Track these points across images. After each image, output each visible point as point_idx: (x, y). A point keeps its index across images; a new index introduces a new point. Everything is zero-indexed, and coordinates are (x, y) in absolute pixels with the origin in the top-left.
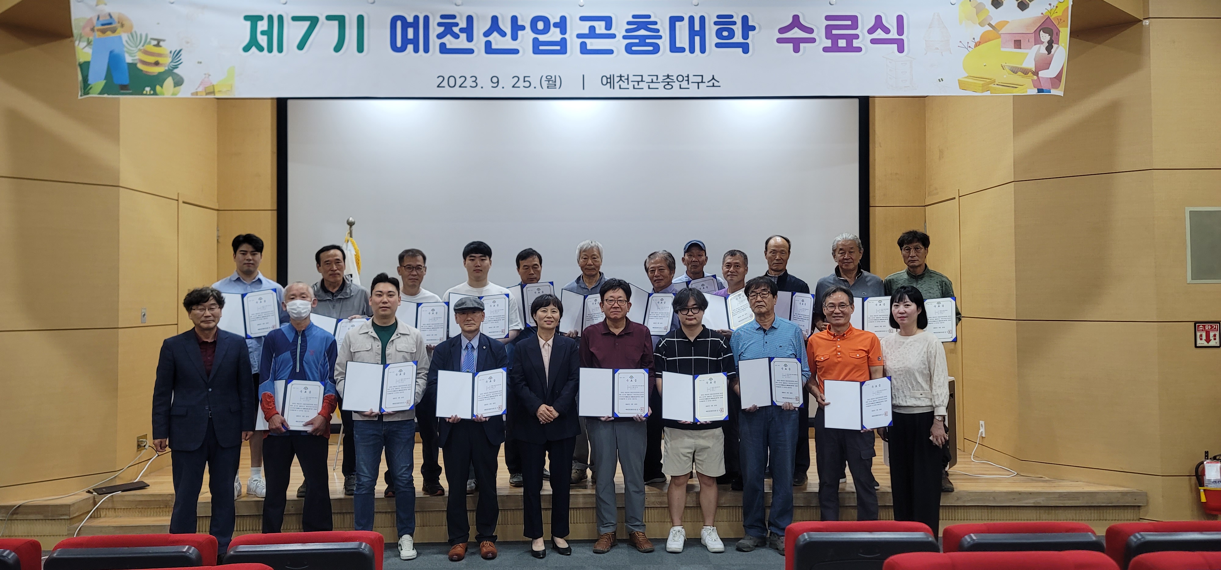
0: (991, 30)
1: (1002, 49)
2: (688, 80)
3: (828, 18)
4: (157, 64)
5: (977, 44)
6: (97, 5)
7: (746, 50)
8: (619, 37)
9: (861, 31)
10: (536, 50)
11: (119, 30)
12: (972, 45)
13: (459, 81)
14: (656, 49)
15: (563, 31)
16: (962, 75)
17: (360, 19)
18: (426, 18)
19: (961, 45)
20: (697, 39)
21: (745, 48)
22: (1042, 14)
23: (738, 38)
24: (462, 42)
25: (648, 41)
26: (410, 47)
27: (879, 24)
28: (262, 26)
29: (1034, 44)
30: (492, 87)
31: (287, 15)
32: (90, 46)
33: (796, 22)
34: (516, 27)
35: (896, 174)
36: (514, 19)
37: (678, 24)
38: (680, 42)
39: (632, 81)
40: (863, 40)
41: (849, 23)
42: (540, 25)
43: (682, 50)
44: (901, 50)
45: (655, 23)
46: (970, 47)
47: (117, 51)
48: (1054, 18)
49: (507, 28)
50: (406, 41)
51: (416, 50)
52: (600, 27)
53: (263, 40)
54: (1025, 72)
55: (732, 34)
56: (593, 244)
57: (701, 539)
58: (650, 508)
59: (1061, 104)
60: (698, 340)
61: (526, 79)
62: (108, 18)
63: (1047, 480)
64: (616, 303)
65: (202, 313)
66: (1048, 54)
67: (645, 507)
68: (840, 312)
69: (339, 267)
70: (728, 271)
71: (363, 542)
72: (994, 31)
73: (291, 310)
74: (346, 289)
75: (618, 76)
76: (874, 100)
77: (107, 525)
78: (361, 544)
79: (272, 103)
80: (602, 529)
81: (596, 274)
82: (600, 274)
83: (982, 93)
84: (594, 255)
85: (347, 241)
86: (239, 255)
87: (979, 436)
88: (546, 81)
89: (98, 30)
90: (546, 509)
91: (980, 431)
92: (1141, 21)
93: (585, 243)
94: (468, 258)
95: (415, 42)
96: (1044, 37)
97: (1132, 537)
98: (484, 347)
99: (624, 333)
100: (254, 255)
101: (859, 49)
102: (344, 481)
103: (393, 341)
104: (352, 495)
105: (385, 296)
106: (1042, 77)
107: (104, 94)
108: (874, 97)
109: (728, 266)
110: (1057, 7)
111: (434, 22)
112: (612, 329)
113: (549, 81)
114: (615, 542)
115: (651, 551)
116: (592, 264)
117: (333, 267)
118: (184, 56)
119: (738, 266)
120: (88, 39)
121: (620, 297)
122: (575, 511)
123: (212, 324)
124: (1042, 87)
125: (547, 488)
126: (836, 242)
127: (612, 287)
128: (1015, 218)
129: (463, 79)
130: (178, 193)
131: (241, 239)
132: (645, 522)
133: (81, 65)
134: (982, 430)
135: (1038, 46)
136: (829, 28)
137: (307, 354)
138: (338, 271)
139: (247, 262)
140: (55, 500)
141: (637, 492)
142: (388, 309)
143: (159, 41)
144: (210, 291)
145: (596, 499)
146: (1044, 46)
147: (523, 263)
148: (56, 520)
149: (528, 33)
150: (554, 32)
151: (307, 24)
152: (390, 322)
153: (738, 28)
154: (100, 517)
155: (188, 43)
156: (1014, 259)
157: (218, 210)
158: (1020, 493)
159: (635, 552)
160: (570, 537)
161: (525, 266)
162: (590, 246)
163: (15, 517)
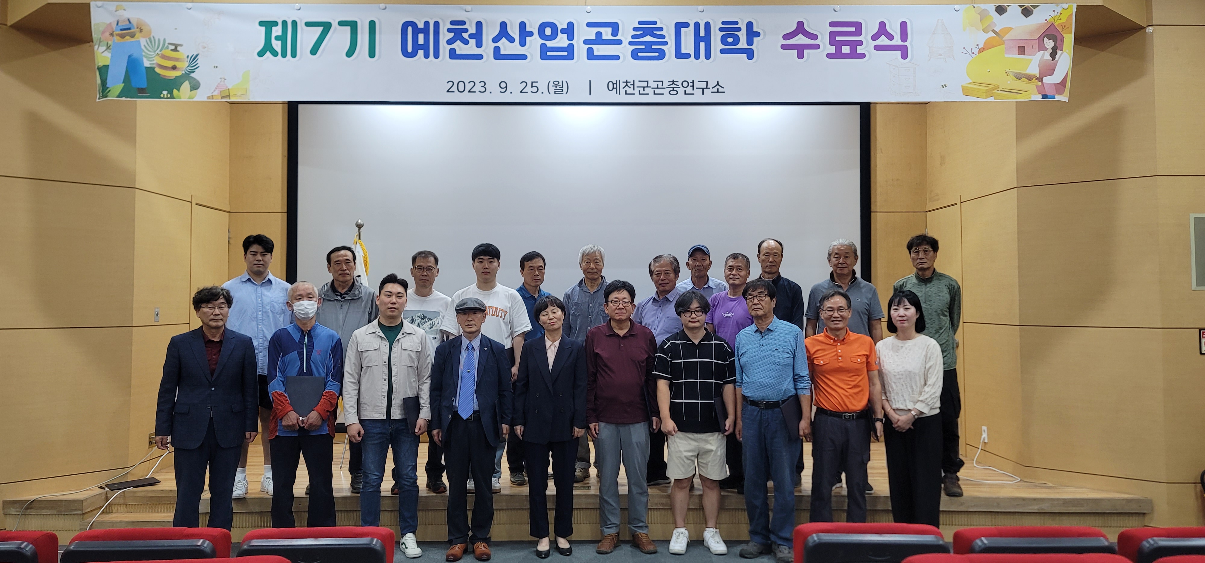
0: (994, 37)
1: (1006, 56)
2: (693, 86)
3: (832, 24)
4: (174, 68)
5: (981, 51)
6: (116, 11)
7: (750, 56)
8: (625, 42)
9: (865, 38)
10: (544, 56)
11: (138, 35)
12: (976, 51)
13: (469, 86)
14: (662, 55)
15: (571, 37)
16: (966, 81)
17: (372, 25)
18: (436, 24)
19: (964, 51)
20: (702, 45)
21: (750, 54)
22: (1046, 20)
23: (743, 45)
24: (471, 48)
25: (653, 47)
26: (421, 53)
27: (882, 30)
28: (277, 31)
29: (1038, 50)
30: (501, 92)
31: (301, 21)
32: (108, 50)
33: (800, 28)
34: (524, 33)
35: (898, 180)
36: (522, 25)
37: (683, 30)
38: (686, 49)
39: (637, 87)
40: (867, 46)
41: (853, 29)
42: (548, 31)
43: (687, 56)
44: (904, 56)
45: (661, 29)
46: (973, 53)
47: (135, 55)
48: (1057, 25)
49: (515, 34)
50: (416, 47)
51: (427, 56)
52: (607, 33)
53: (277, 45)
54: (1029, 78)
55: (737, 40)
56: (595, 249)
57: (703, 541)
58: (652, 510)
59: (1064, 110)
60: (702, 342)
61: (534, 84)
62: (128, 23)
63: (1051, 487)
64: (621, 305)
65: (212, 311)
66: (1052, 60)
67: (648, 509)
68: (839, 316)
69: (348, 267)
70: (730, 274)
71: (374, 538)
72: (997, 37)
73: (297, 311)
74: (355, 291)
75: (623, 82)
76: (876, 106)
77: (118, 520)
78: (372, 540)
79: (283, 107)
80: (606, 530)
81: (598, 278)
82: (602, 278)
83: (986, 98)
84: (596, 259)
85: (355, 243)
86: (249, 255)
87: (981, 441)
88: (553, 86)
89: (117, 35)
90: (550, 509)
91: (983, 437)
92: (1145, 28)
93: (587, 247)
94: (476, 260)
95: (425, 47)
96: (1048, 44)
97: (1145, 543)
98: (486, 349)
99: (628, 335)
100: (263, 255)
101: (863, 56)
102: (350, 480)
103: (398, 339)
104: (359, 493)
105: (394, 297)
106: (1045, 83)
107: (122, 97)
108: (875, 103)
109: (730, 269)
110: (1061, 14)
111: (444, 27)
112: (616, 331)
113: (556, 87)
114: (618, 542)
115: (654, 552)
116: (595, 268)
117: (343, 267)
118: (200, 61)
119: (740, 269)
120: (107, 43)
121: (625, 298)
122: (578, 512)
123: (220, 323)
124: (1045, 92)
125: (551, 489)
126: (832, 246)
127: (617, 289)
128: (1018, 224)
129: (472, 84)
130: (192, 195)
131: (252, 239)
132: (648, 523)
133: (99, 69)
134: (985, 435)
135: (1042, 52)
136: (832, 35)
137: (314, 354)
138: (347, 272)
139: (257, 262)
140: (66, 496)
141: (641, 494)
142: (396, 310)
143: (176, 46)
144: (220, 290)
145: (600, 500)
146: (1048, 52)
147: (528, 264)
148: (69, 515)
149: (536, 38)
150: (562, 38)
151: (320, 29)
152: (397, 322)
153: (743, 35)
154: (112, 512)
155: (204, 48)
156: (1017, 265)
157: (230, 212)
158: (1024, 499)
159: (638, 553)
160: (574, 537)
161: (530, 267)
162: (592, 251)
163: (29, 511)
